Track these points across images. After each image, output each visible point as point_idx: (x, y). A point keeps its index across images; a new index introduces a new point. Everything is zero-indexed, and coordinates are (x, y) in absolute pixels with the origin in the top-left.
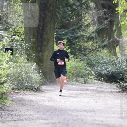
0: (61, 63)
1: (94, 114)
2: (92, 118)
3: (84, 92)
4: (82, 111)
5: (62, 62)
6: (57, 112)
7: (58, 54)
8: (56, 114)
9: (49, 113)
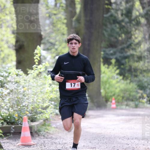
0: (73, 85)
1: (146, 142)
2: (144, 147)
3: (135, 117)
4: (133, 139)
5: (77, 84)
6: (105, 140)
7: (65, 63)
8: (104, 142)
9: (96, 141)
